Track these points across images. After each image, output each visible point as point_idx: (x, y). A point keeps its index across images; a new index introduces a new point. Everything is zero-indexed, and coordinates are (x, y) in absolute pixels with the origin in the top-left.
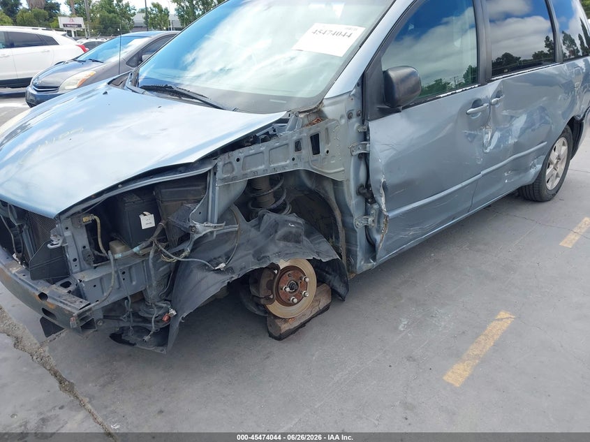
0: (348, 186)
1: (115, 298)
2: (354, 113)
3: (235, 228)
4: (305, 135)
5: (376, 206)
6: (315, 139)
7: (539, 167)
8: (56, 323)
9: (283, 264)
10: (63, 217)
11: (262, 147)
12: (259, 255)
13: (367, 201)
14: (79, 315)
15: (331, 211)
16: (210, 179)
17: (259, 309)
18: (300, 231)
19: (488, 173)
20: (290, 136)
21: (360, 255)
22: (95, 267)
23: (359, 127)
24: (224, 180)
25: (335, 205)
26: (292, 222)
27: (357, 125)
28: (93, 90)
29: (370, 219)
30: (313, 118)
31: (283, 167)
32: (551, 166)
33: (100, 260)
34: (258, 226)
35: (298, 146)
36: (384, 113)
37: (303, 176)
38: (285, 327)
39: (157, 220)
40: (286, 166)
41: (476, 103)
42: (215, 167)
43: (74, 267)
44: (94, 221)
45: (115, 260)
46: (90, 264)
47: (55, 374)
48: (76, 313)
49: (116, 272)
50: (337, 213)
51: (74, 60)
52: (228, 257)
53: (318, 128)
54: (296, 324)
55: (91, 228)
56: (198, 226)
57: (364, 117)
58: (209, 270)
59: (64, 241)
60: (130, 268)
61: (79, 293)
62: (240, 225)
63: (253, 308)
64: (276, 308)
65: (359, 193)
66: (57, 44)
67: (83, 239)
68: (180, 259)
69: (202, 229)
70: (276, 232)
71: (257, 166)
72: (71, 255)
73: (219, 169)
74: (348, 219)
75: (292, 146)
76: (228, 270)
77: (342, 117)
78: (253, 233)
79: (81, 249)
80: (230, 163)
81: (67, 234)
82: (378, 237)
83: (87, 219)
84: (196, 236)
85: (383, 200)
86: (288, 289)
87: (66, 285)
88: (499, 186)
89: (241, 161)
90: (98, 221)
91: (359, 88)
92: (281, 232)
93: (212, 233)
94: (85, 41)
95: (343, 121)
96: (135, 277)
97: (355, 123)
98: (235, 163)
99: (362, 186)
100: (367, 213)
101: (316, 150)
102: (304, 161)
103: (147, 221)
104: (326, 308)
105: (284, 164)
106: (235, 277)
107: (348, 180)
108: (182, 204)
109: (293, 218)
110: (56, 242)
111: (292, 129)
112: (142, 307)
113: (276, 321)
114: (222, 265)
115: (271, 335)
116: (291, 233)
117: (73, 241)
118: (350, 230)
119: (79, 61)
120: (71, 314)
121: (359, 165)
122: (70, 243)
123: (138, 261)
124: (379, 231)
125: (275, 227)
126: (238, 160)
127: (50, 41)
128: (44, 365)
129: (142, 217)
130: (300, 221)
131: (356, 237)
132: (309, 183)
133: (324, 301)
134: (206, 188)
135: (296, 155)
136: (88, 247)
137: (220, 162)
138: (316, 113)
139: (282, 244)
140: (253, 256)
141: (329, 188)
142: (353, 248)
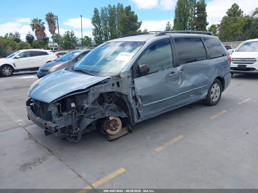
0: (129, 96)
1: (64, 126)
2: (130, 76)
3: (96, 107)
4: (115, 82)
5: (138, 102)
6: (118, 83)
7: (207, 93)
8: (48, 131)
9: (111, 118)
10: (52, 103)
11: (103, 85)
12: (103, 114)
13: (136, 101)
14: (55, 127)
15: (126, 104)
16: (89, 93)
17: (105, 132)
18: (115, 108)
19: (182, 94)
20: (110, 82)
21: (135, 117)
22: (59, 117)
23: (131, 80)
24: (92, 93)
25: (127, 102)
26: (113, 106)
27: (131, 79)
28: (61, 71)
29: (137, 106)
30: (118, 78)
31: (109, 90)
32: (213, 93)
33: (61, 115)
34: (103, 107)
35: (113, 85)
36: (139, 76)
37: (116, 93)
38: (112, 138)
39: (75, 105)
40: (110, 90)
41: (173, 73)
42: (90, 90)
43: (54, 117)
44: (59, 105)
45: (64, 115)
46: (57, 116)
47: (47, 149)
48: (54, 127)
49: (64, 118)
50: (128, 104)
51: (54, 61)
52: (94, 115)
53: (119, 80)
54: (116, 137)
55: (58, 107)
56: (85, 105)
57: (133, 77)
58: (89, 118)
59: (52, 110)
60: (68, 118)
61: (54, 123)
62: (98, 106)
63: (103, 132)
64: (109, 131)
65: (133, 98)
66: (48, 55)
67: (56, 110)
68: (81, 114)
69: (86, 106)
70: (108, 108)
71: (101, 90)
72: (53, 113)
73: (91, 91)
74: (131, 106)
75: (111, 85)
76: (94, 118)
77: (126, 77)
78: (102, 109)
79: (55, 112)
80: (94, 89)
81: (52, 108)
82: (140, 112)
83: (57, 104)
84: (85, 108)
85: (140, 100)
86: (112, 125)
87: (51, 121)
88: (188, 99)
89: (97, 89)
90: (60, 105)
91: (131, 70)
92: (109, 108)
93: (89, 107)
94: (58, 52)
95: (126, 78)
96: (69, 121)
97: (130, 79)
98: (95, 89)
99: (134, 96)
100: (136, 104)
101: (119, 86)
102: (115, 89)
103: (73, 105)
104: (127, 134)
105: (109, 89)
106: (96, 120)
107: (129, 95)
108: (82, 100)
109: (114, 105)
110: (50, 110)
111: (111, 80)
112: (71, 130)
113: (110, 136)
114: (92, 117)
115: (108, 141)
116: (112, 109)
117: (54, 110)
118: (132, 109)
119: (56, 61)
120: (53, 127)
121: (133, 91)
122: (53, 110)
123: (70, 116)
124: (140, 110)
125: (108, 107)
126: (96, 88)
127: (46, 54)
128: (44, 147)
129: (72, 104)
130: (116, 106)
131: (133, 111)
132: (118, 95)
133: (126, 132)
134: (88, 96)
135: (112, 87)
136: (57, 112)
137: (91, 89)
138: (119, 76)
139: (109, 111)
140: (101, 115)
141: (124, 97)
142: (133, 115)
